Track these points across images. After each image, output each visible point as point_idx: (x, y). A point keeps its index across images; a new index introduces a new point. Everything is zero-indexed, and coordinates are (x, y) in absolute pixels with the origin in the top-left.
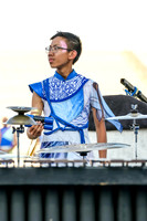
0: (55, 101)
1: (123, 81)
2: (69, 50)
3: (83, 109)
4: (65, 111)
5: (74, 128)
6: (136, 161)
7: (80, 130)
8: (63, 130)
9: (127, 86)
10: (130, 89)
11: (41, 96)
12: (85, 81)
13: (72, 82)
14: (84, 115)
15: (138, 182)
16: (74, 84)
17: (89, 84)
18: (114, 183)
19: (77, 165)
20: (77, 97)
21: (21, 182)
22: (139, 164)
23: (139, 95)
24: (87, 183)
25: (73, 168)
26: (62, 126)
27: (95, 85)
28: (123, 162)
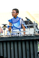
0: (14, 23)
1: (26, 18)
2: (16, 13)
3: (20, 24)
4: (16, 25)
5: (18, 29)
6: (30, 34)
7: (19, 29)
8: (16, 29)
9: (27, 19)
10: (28, 19)
11: (11, 22)
12: (20, 18)
13: (17, 19)
14: (20, 26)
15: (30, 39)
16: (18, 19)
17: (21, 19)
18: (25, 39)
19: (17, 36)
20: (18, 22)
21: (5, 40)
22: (30, 35)
23: (30, 20)
24: (19, 40)
25: (16, 37)
26: (16, 28)
27: (22, 19)
28: (27, 35)
